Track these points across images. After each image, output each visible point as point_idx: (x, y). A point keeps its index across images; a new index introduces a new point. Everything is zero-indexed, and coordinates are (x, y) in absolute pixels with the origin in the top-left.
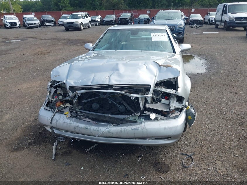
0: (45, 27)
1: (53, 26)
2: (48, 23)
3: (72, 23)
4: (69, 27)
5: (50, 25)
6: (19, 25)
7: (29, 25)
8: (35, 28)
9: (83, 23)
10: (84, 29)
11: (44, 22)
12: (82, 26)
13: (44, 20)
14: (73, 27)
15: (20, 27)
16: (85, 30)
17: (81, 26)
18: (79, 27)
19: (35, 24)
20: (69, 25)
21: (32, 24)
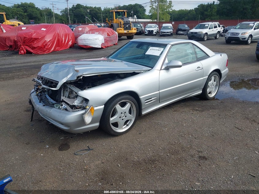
0: (178, 35)
1: (185, 35)
2: (182, 32)
3: (196, 33)
4: (191, 37)
5: (183, 34)
6: (155, 33)
7: (162, 34)
8: (167, 36)
9: (209, 33)
10: (208, 39)
11: (179, 31)
12: (206, 37)
13: (179, 29)
14: (196, 37)
15: (155, 35)
16: (209, 41)
17: (204, 37)
18: (202, 37)
19: (167, 32)
20: (192, 35)
21: (165, 32)
